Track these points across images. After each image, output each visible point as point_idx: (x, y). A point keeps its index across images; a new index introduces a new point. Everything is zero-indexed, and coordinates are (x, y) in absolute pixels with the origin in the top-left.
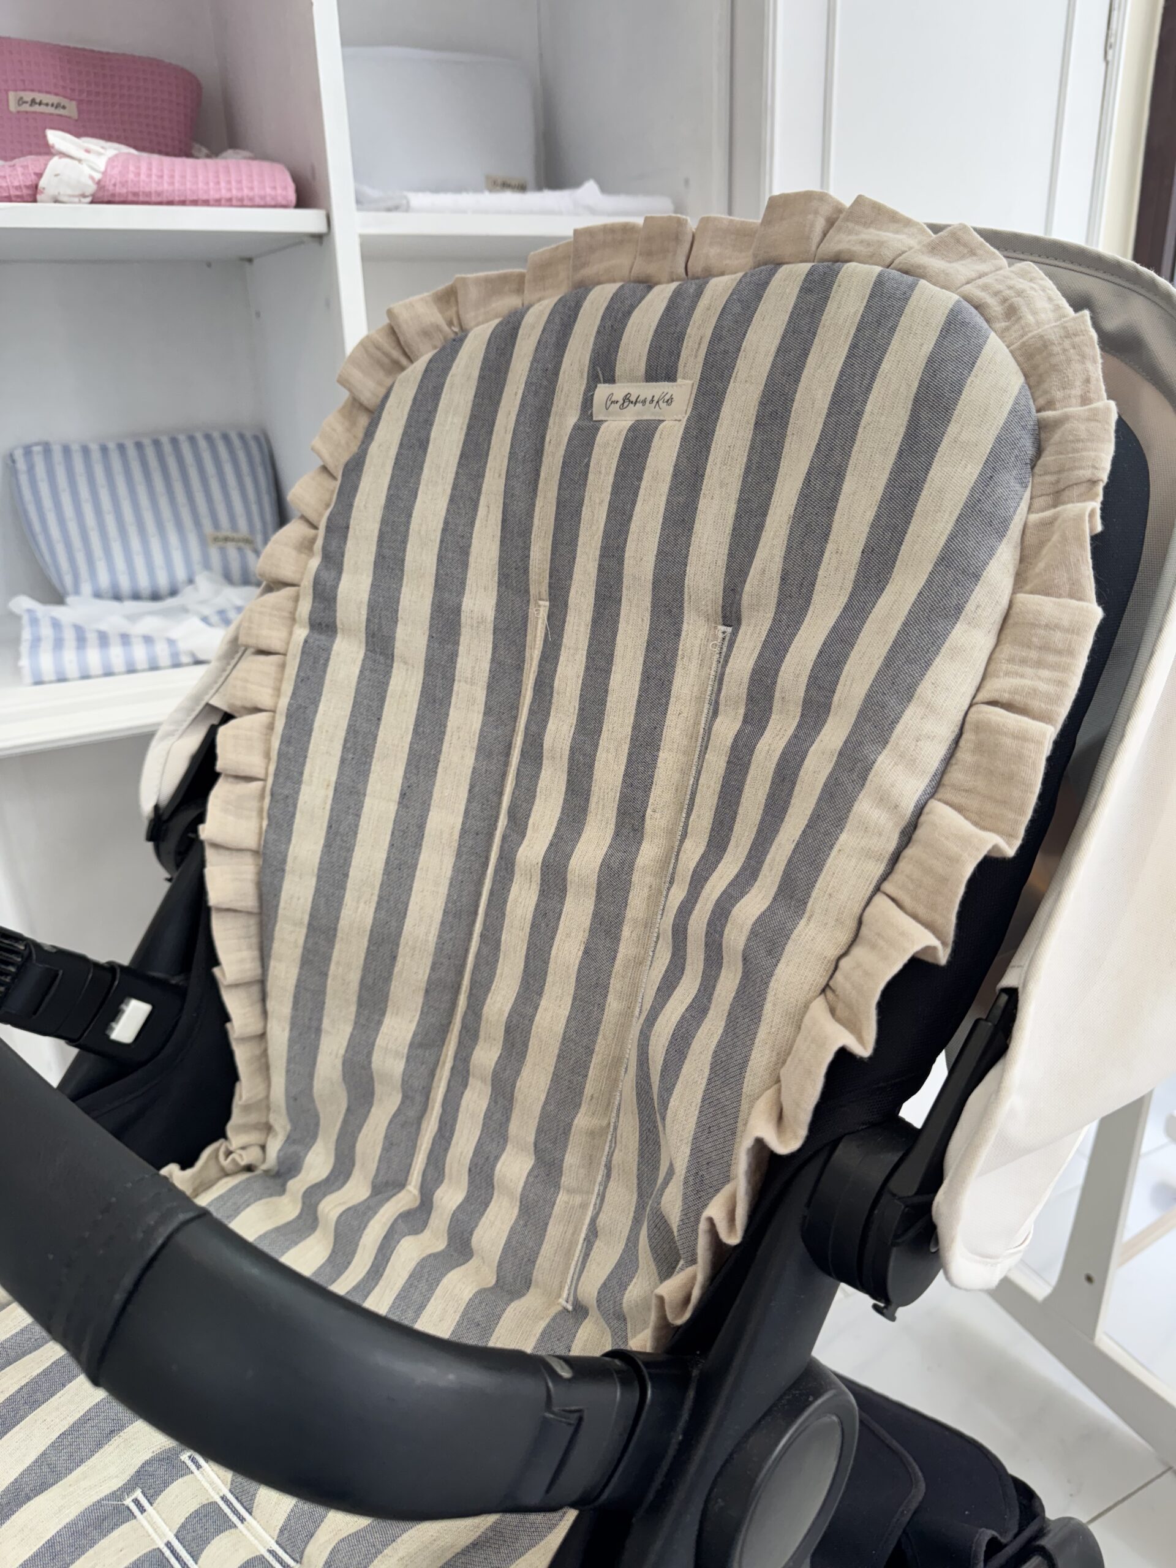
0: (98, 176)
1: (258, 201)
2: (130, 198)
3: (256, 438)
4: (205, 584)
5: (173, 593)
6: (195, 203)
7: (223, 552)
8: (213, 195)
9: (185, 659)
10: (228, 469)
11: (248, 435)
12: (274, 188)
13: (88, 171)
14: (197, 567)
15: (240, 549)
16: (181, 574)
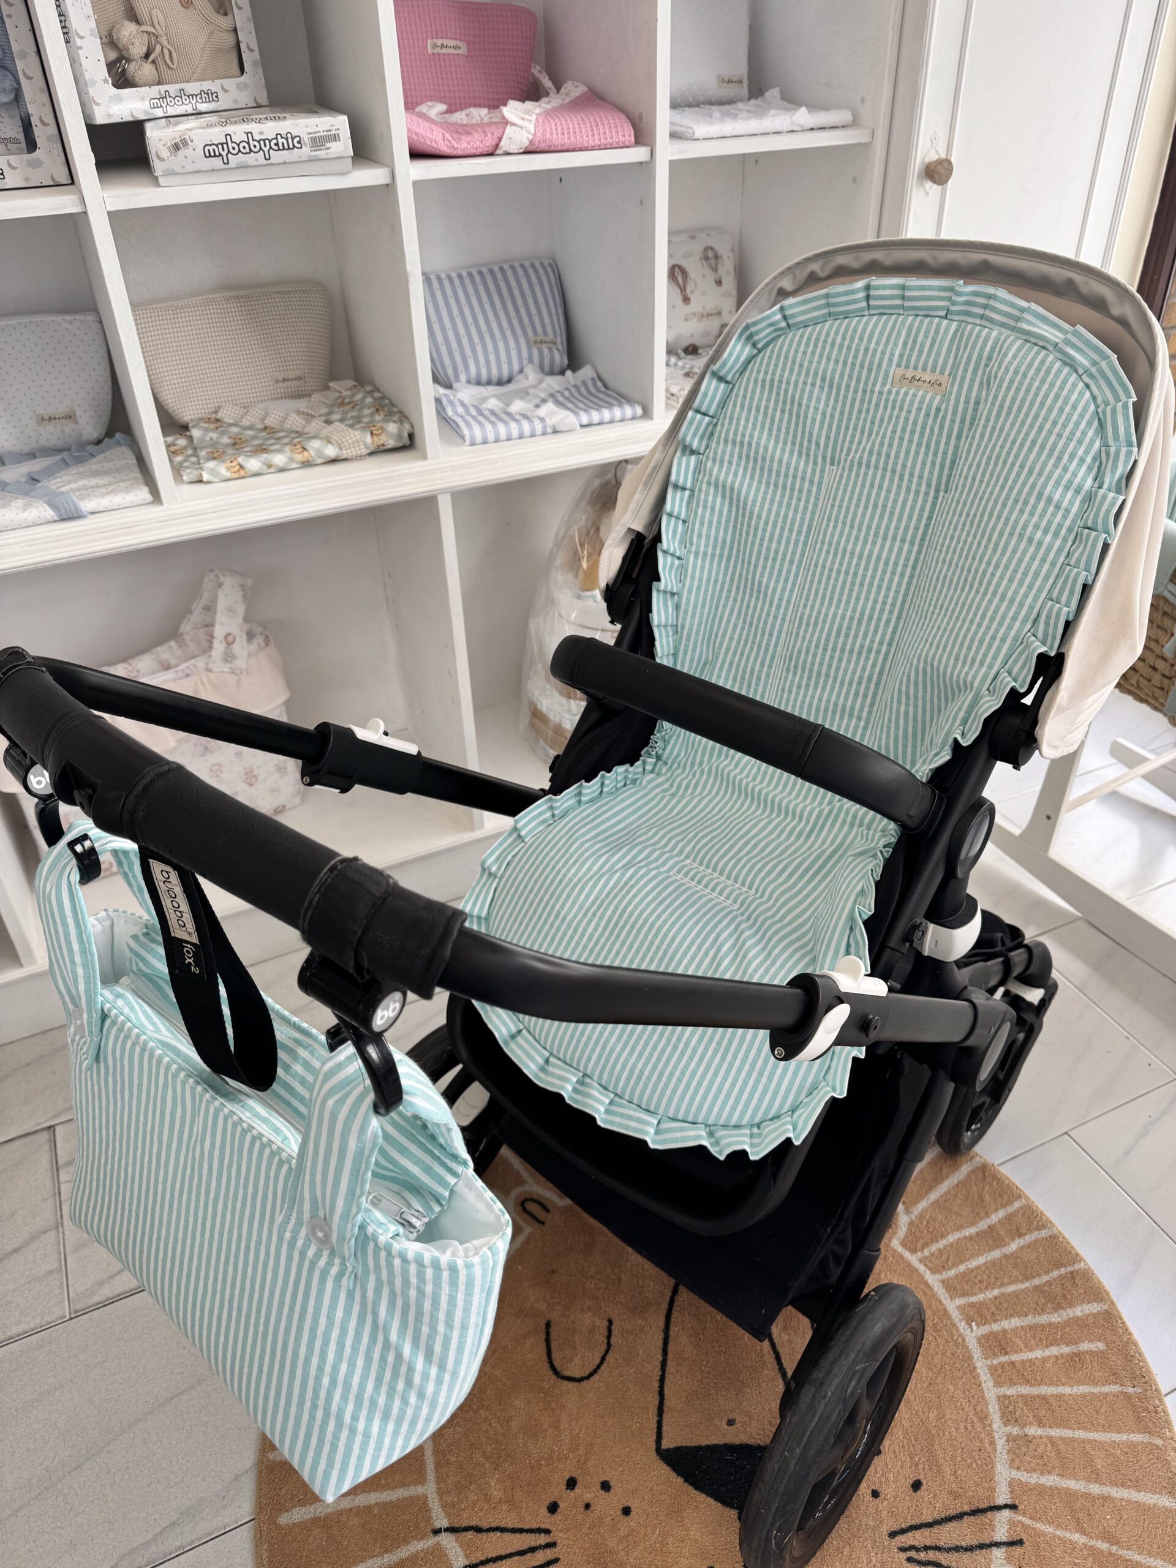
0: (531, 137)
1: (615, 145)
2: (547, 148)
3: (550, 265)
4: (532, 375)
5: (509, 381)
6: (580, 150)
7: (540, 351)
8: (591, 143)
9: (549, 430)
10: (537, 289)
11: (546, 264)
12: (624, 136)
13: (526, 134)
14: (525, 362)
15: (550, 349)
16: (516, 367)
